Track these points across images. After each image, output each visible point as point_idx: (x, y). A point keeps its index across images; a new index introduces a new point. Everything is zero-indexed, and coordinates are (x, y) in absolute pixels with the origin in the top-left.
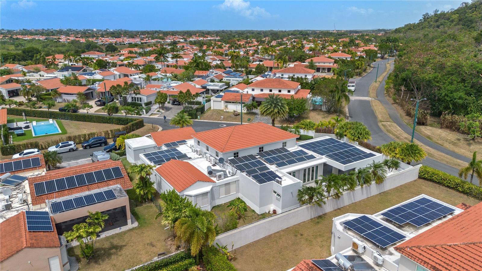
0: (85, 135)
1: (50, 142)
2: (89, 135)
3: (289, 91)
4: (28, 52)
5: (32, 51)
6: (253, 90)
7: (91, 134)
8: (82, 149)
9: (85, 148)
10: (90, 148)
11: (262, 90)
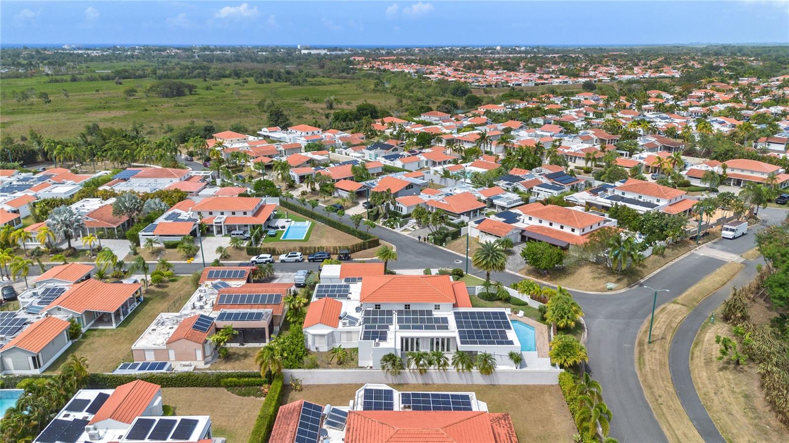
0: (315, 248)
1: (285, 249)
2: (318, 248)
3: (573, 230)
4: (363, 110)
5: (366, 109)
6: (530, 219)
7: (321, 247)
8: (307, 261)
9: (309, 260)
10: (314, 261)
11: (540, 222)
